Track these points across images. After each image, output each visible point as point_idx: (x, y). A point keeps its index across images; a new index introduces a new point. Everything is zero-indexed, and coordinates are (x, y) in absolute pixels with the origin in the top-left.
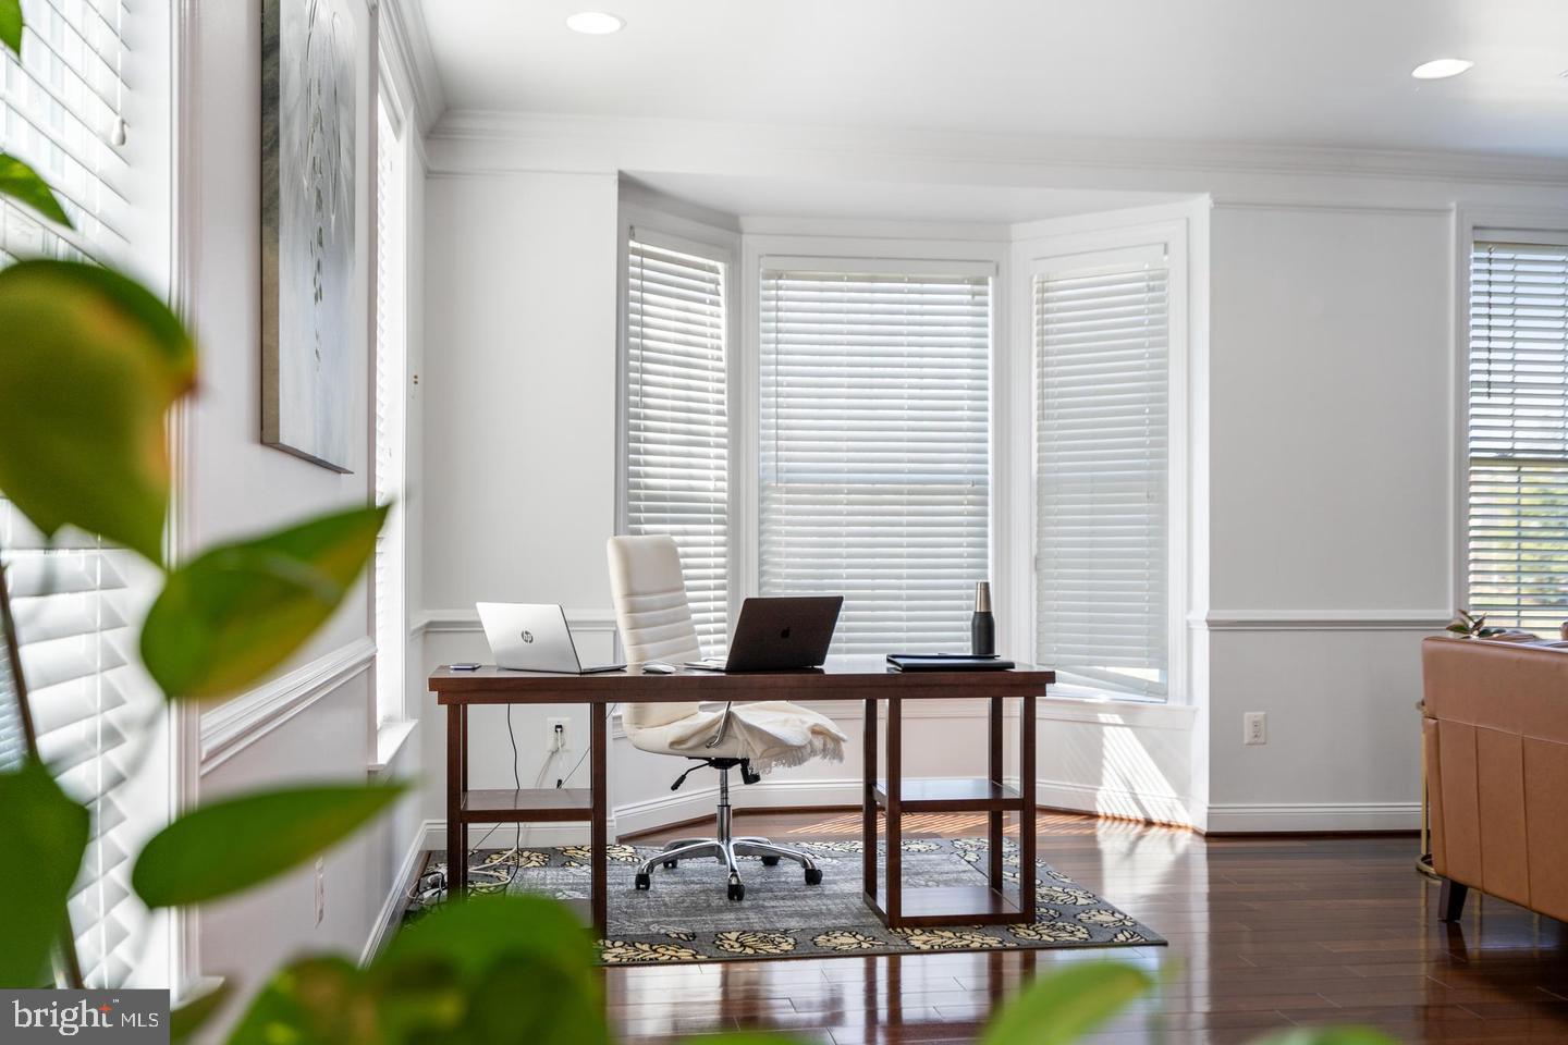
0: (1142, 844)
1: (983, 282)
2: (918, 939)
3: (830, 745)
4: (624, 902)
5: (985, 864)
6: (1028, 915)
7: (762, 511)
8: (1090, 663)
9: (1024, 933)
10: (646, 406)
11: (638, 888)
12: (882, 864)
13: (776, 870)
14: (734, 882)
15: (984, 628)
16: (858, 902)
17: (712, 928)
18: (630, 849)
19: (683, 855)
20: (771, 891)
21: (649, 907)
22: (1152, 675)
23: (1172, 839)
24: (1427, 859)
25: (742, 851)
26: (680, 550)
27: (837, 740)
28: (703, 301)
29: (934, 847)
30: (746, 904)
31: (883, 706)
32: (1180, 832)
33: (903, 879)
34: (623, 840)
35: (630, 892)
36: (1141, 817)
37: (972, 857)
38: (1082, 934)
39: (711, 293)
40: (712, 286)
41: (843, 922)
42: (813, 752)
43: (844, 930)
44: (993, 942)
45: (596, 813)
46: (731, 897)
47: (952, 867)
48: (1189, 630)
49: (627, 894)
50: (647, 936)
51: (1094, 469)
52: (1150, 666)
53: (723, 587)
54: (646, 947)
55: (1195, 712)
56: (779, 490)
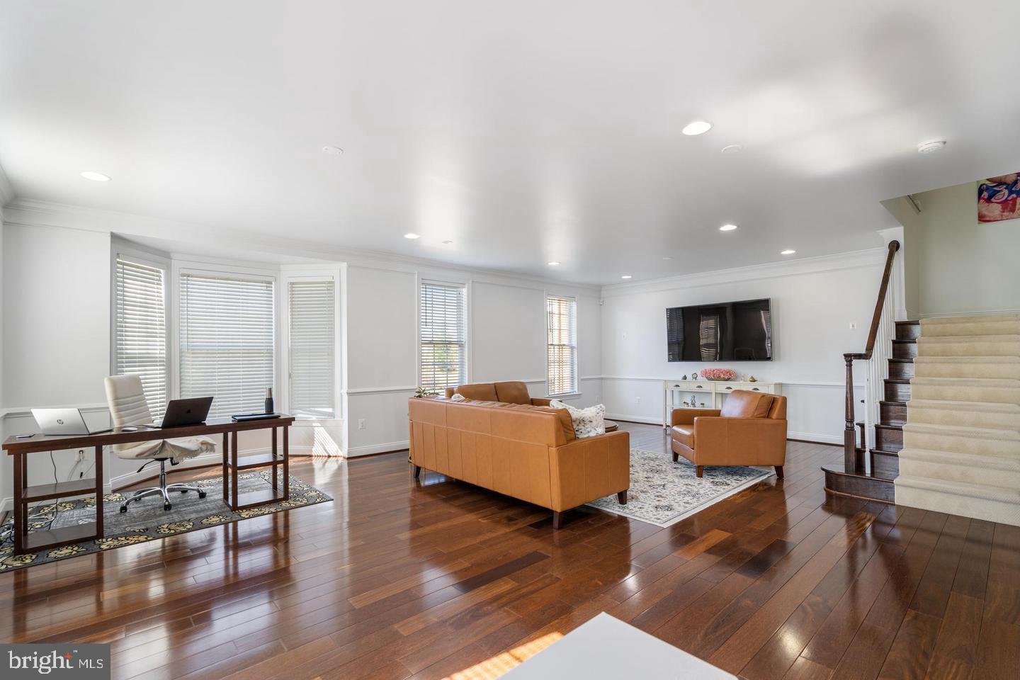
0: (327, 464)
1: (271, 283)
2: (244, 514)
3: (209, 447)
4: (113, 520)
5: (271, 480)
6: (286, 498)
7: (181, 361)
8: (309, 408)
9: (285, 504)
10: (126, 323)
11: (121, 512)
12: (230, 486)
13: (187, 494)
14: (167, 503)
15: (270, 403)
16: (221, 503)
17: (156, 524)
18: (118, 495)
19: (143, 496)
20: (184, 504)
21: (126, 520)
22: (330, 410)
23: (337, 461)
24: (410, 458)
25: (170, 490)
26: (142, 381)
27: (212, 445)
28: (154, 283)
29: (252, 476)
30: (172, 511)
31: (230, 434)
32: (339, 458)
33: (239, 491)
34: (115, 491)
35: (117, 514)
36: (327, 455)
37: (267, 478)
38: (305, 501)
39: (157, 280)
40: (158, 278)
41: (214, 512)
42: (202, 451)
43: (214, 515)
44: (273, 510)
45: (99, 489)
46: (165, 509)
47: (259, 483)
48: (342, 396)
49: (115, 516)
50: (124, 533)
51: (310, 346)
52: (329, 407)
53: (163, 390)
54: (123, 539)
55: (344, 421)
56: (189, 353)
